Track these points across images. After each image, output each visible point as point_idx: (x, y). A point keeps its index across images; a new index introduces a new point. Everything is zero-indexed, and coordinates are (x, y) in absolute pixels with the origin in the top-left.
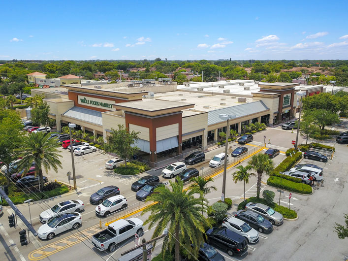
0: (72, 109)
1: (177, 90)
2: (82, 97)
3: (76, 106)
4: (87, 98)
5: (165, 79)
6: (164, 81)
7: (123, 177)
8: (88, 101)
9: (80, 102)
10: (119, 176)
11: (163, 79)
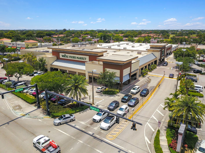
0: (56, 61)
1: (98, 48)
2: (63, 54)
3: (58, 59)
4: (67, 55)
5: (90, 42)
6: (90, 43)
7: (110, 96)
8: (68, 56)
9: (61, 57)
10: (108, 96)
11: (89, 42)
